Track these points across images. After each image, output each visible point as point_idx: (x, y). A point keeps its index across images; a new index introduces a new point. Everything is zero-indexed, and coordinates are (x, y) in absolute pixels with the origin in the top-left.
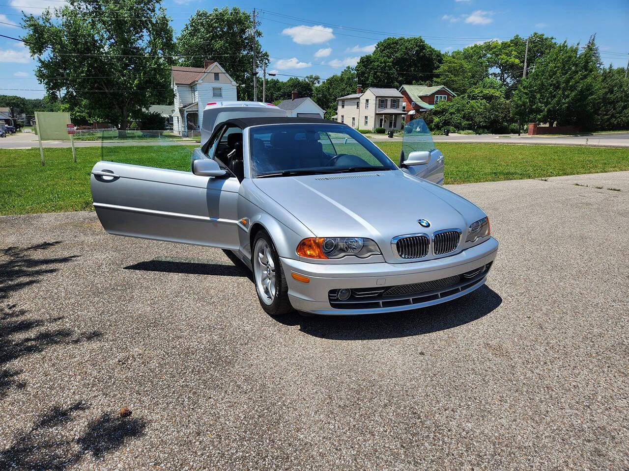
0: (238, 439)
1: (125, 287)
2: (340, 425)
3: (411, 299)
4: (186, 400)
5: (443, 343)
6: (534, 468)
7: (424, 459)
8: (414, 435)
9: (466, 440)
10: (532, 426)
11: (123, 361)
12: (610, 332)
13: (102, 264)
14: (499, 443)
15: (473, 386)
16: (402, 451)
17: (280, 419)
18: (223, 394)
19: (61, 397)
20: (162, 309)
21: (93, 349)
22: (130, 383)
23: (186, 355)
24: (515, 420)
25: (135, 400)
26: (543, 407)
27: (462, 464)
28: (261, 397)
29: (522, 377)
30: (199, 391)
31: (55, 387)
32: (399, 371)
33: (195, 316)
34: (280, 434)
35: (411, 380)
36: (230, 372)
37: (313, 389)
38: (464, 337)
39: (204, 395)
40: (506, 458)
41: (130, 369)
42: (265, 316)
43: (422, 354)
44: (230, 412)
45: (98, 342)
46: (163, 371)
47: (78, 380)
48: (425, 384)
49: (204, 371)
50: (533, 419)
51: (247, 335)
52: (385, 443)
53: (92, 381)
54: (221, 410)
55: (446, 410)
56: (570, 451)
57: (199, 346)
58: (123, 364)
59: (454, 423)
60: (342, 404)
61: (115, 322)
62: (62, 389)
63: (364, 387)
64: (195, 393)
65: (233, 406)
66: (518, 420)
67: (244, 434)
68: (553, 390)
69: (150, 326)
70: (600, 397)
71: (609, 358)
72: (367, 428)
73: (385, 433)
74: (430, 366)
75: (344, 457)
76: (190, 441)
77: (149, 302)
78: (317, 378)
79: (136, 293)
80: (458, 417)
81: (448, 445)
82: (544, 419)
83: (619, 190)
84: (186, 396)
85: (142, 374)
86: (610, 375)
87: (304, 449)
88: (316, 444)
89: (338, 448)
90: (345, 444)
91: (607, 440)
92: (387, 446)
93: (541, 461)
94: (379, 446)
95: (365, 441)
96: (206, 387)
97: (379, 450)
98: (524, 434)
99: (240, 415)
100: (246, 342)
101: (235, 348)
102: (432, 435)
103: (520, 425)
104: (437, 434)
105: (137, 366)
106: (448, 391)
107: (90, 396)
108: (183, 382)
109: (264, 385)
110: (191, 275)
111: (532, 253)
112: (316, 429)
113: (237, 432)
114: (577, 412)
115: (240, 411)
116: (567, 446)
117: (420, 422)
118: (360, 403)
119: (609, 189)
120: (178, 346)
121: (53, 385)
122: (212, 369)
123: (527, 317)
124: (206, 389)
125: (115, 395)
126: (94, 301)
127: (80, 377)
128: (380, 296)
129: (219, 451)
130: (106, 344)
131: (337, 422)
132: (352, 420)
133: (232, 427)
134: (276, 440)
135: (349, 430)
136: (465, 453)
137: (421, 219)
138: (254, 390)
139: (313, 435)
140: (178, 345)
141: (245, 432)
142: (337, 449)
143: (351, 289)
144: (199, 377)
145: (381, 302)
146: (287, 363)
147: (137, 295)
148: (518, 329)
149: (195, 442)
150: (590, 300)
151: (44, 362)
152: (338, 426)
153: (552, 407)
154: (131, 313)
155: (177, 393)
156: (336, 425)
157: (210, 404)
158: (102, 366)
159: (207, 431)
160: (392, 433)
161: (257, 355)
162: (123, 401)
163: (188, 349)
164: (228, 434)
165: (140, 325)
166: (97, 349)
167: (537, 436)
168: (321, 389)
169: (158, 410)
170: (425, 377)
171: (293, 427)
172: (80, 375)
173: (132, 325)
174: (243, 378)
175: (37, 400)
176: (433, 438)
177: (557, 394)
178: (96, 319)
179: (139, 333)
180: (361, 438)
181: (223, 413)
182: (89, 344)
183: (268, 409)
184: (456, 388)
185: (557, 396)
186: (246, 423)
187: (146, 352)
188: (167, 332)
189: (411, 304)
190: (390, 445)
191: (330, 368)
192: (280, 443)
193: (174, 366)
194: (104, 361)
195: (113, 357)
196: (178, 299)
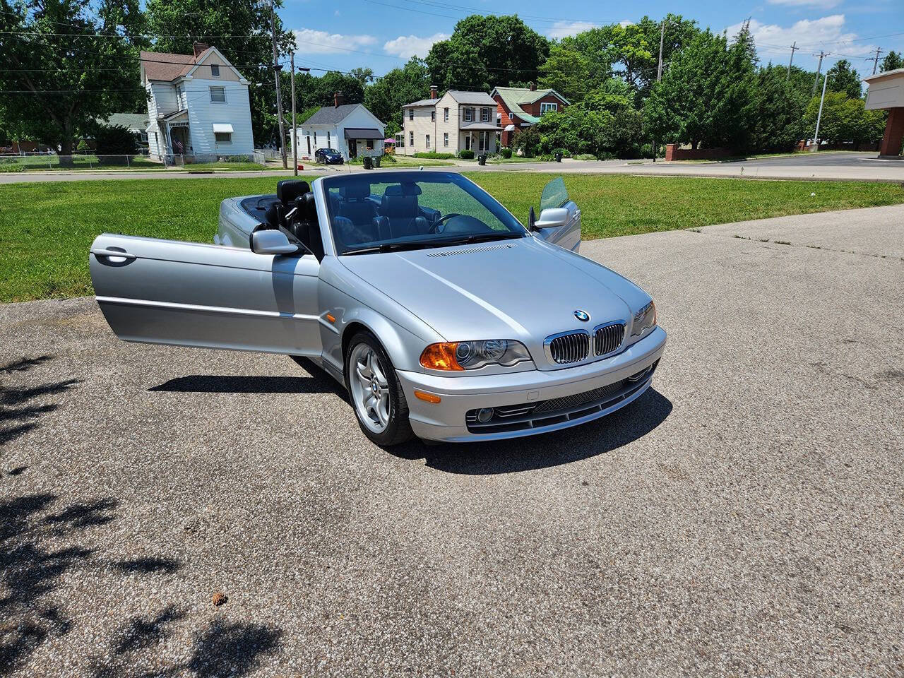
0: (380, 618)
1: (159, 419)
2: (504, 586)
3: (567, 414)
4: (297, 573)
5: (609, 467)
6: (738, 614)
7: (613, 617)
8: (595, 589)
9: (656, 588)
10: (728, 563)
11: (193, 528)
12: (799, 439)
13: (111, 385)
14: (694, 588)
15: (653, 521)
16: (585, 610)
17: (427, 586)
18: (344, 560)
19: (119, 587)
20: (224, 448)
21: (142, 515)
22: (212, 557)
23: (279, 511)
24: (707, 558)
25: (227, 580)
26: (736, 539)
27: (656, 618)
28: (396, 560)
29: (708, 504)
30: (311, 560)
31: (105, 573)
32: (562, 509)
33: (274, 456)
34: (432, 605)
35: (578, 521)
36: (345, 530)
37: (460, 543)
38: (632, 458)
39: (319, 564)
40: (704, 605)
41: (205, 538)
42: (373, 447)
43: (585, 484)
44: (359, 584)
45: (146, 504)
46: (253, 537)
48: (596, 524)
49: (310, 532)
50: (728, 555)
51: (355, 477)
52: (564, 603)
54: (347, 582)
55: (627, 554)
56: (773, 590)
57: (293, 497)
58: (193, 532)
59: (639, 569)
60: (500, 558)
61: (162, 472)
63: (524, 533)
64: (306, 563)
65: (361, 575)
66: (711, 558)
67: (385, 610)
68: (744, 517)
69: (214, 474)
70: (798, 522)
71: (801, 472)
72: (538, 587)
73: (561, 590)
74: (598, 499)
75: (517, 625)
76: (318, 627)
77: (202, 440)
78: (462, 528)
79: (178, 427)
80: (642, 562)
81: (637, 596)
82: (740, 553)
83: (789, 244)
84: (295, 569)
85: (224, 544)
86: (806, 493)
87: (466, 621)
88: (480, 613)
89: (509, 615)
90: (516, 609)
91: (812, 573)
92: (566, 605)
93: (744, 605)
94: (557, 607)
95: (539, 602)
96: (320, 553)
97: (558, 612)
98: (721, 575)
99: (374, 586)
100: (356, 486)
101: (344, 496)
102: (616, 587)
103: (714, 564)
104: (623, 585)
105: (214, 533)
106: (626, 529)
107: (161, 582)
108: (286, 549)
109: (394, 544)
110: (252, 395)
111: (694, 337)
112: (476, 594)
113: (377, 609)
114: (775, 542)
115: (373, 581)
116: (769, 584)
117: (600, 572)
118: (522, 555)
119: (776, 242)
120: (264, 500)
122: (320, 528)
123: (702, 426)
125: (196, 577)
126: (118, 443)
128: (530, 414)
129: (359, 636)
130: (159, 506)
131: (499, 583)
132: (517, 578)
133: (368, 603)
134: (429, 614)
135: (516, 591)
136: (657, 604)
137: (578, 309)
138: (384, 552)
139: (473, 602)
140: (263, 498)
141: (388, 608)
142: (507, 617)
143: (494, 408)
144: (306, 540)
145: (531, 421)
146: (418, 511)
147: (180, 429)
148: (694, 442)
149: (325, 628)
150: (770, 399)
151: (75, 540)
152: (503, 588)
154: (180, 457)
155: (282, 565)
156: (499, 586)
157: (330, 576)
158: (164, 538)
159: (337, 611)
160: (569, 590)
161: (375, 504)
162: (210, 583)
163: (278, 503)
164: (366, 612)
165: (200, 474)
166: (148, 514)
167: (735, 576)
168: (470, 542)
169: (263, 591)
170: (595, 515)
171: (446, 594)
172: (135, 554)
173: (187, 475)
174: (366, 537)
175: (85, 595)
176: (619, 590)
177: (750, 521)
178: (131, 469)
179: (202, 486)
180: (533, 599)
181: (352, 586)
182: (133, 507)
183: (408, 574)
184: (633, 525)
185: (749, 524)
186: (385, 596)
187: (221, 512)
188: (241, 481)
189: (567, 420)
190: (570, 604)
191: (475, 513)
192: (435, 617)
193: (266, 528)
194: (165, 530)
195: (175, 523)
196: (244, 432)
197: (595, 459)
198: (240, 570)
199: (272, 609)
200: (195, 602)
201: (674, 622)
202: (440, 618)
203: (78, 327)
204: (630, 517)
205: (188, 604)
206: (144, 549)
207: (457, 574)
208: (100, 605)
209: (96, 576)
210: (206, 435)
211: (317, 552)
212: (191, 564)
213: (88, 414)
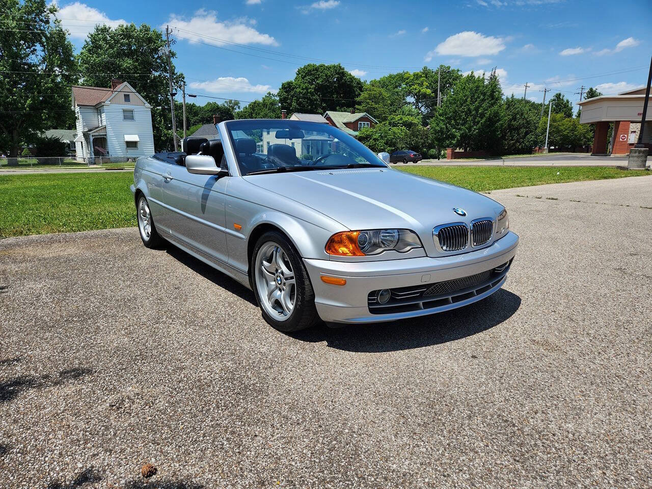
0: (317, 482)
1: (84, 318)
2: (432, 446)
3: (450, 297)
4: (225, 443)
7: (548, 471)
8: (521, 445)
9: (577, 442)
10: (630, 417)
11: (117, 405)
13: (40, 294)
14: (612, 440)
15: (547, 384)
16: (519, 466)
17: (356, 449)
18: (270, 429)
19: (43, 463)
20: (144, 338)
21: (67, 395)
22: (138, 431)
23: (199, 387)
25: (155, 452)
27: (589, 470)
28: (320, 426)
30: (238, 429)
31: (28, 449)
32: (461, 378)
33: (191, 343)
34: (367, 467)
35: (480, 387)
37: (378, 409)
38: (506, 336)
39: (246, 433)
40: (628, 455)
41: (130, 414)
42: (279, 334)
43: (474, 357)
44: (289, 451)
45: (71, 386)
46: (178, 411)
47: (60, 436)
48: (497, 388)
49: (233, 405)
50: (626, 410)
51: (267, 358)
52: (495, 460)
53: (81, 435)
54: (277, 449)
55: (536, 413)
57: (212, 376)
58: (118, 408)
59: (553, 426)
60: (420, 421)
61: (87, 359)
62: (41, 451)
63: (434, 399)
64: (233, 433)
65: (290, 442)
66: (614, 414)
67: (321, 474)
68: (625, 379)
69: (136, 359)
72: (465, 446)
73: (488, 448)
74: (490, 369)
75: (457, 483)
77: (123, 332)
78: (375, 396)
79: (101, 323)
80: (553, 419)
81: (562, 451)
83: (556, 199)
84: (223, 438)
85: (150, 418)
88: (417, 473)
89: (446, 474)
90: (451, 468)
92: (498, 462)
94: (490, 464)
95: (470, 460)
96: (245, 423)
97: (493, 469)
98: (628, 426)
99: (304, 452)
100: (270, 365)
101: (260, 373)
102: (539, 442)
104: (544, 441)
106: (526, 392)
107: (87, 456)
108: (211, 421)
109: (316, 412)
112: (407, 455)
113: (312, 473)
115: (302, 447)
117: (518, 430)
118: (440, 417)
119: (547, 199)
120: (185, 379)
121: (24, 447)
122: (241, 401)
123: (552, 311)
124: (244, 425)
125: (122, 451)
126: (45, 337)
127: (61, 433)
128: (421, 296)
130: (84, 387)
131: (426, 443)
132: (442, 438)
133: (302, 469)
134: (366, 476)
136: (585, 457)
137: (456, 207)
138: (308, 420)
139: (407, 463)
140: (184, 377)
141: (323, 472)
142: (445, 476)
143: (391, 289)
144: (230, 412)
145: (421, 303)
146: (331, 383)
147: (103, 325)
152: (431, 448)
153: (635, 395)
154: (104, 347)
155: (210, 436)
156: (427, 447)
157: (259, 444)
158: (89, 415)
159: (271, 477)
160: (495, 447)
161: (290, 379)
162: (138, 456)
163: (199, 381)
164: (301, 477)
165: (123, 359)
166: (73, 394)
167: (642, 427)
168: (387, 408)
169: (193, 461)
170: (493, 381)
171: (377, 457)
172: (60, 430)
173: (111, 361)
174: (287, 407)
175: (6, 472)
176: (543, 446)
177: (630, 382)
178: (57, 357)
179: (125, 369)
180: (464, 458)
181: (282, 453)
182: (58, 389)
183: (335, 439)
184: (530, 387)
185: (631, 383)
186: (317, 461)
187: (145, 391)
188: (162, 364)
189: (450, 303)
190: (502, 461)
191: (384, 383)
192: (373, 479)
193: (190, 403)
194: (89, 408)
195: (99, 402)
196: (161, 326)
197: (475, 337)
198: (167, 442)
199: (204, 479)
200: (123, 475)
201: (608, 473)
202: (378, 480)
203: (14, 256)
204: (526, 382)
205: (116, 477)
206: (69, 425)
207: (383, 437)
208: (21, 481)
209: (19, 453)
210: (127, 329)
211: (242, 422)
212: (118, 438)
213: (19, 315)
